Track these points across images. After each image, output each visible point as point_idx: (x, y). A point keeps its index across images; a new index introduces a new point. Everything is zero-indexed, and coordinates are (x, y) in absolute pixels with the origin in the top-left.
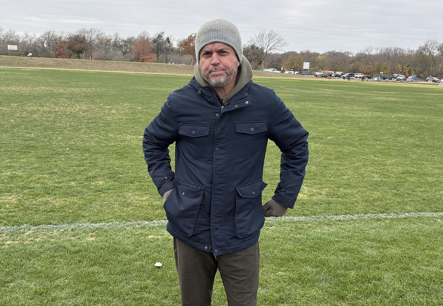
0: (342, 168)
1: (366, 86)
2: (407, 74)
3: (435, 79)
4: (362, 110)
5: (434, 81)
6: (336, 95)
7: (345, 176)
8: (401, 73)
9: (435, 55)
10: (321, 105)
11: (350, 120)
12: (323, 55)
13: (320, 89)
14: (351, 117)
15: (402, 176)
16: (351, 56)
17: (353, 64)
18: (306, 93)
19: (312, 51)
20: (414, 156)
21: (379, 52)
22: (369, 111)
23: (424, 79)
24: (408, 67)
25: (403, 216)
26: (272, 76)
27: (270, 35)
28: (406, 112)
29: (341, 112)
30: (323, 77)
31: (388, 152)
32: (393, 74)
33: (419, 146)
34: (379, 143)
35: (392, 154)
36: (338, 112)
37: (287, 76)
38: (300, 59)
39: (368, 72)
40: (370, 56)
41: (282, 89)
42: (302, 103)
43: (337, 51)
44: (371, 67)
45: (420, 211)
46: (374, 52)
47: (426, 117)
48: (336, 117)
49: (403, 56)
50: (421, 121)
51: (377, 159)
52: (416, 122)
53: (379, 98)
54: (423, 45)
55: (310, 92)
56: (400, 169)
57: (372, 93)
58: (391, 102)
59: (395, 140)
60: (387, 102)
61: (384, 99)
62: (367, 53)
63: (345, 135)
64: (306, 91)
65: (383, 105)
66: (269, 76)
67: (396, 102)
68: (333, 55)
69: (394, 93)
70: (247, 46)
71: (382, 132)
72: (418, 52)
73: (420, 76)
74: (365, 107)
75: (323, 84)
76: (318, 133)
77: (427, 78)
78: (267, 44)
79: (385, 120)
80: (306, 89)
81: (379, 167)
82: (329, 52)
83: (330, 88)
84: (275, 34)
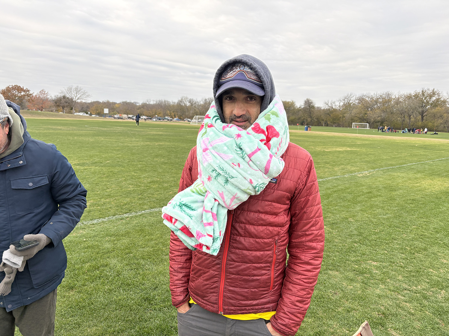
0: (108, 183)
1: (146, 124)
2: (173, 117)
3: (189, 120)
4: (137, 141)
5: (188, 121)
6: (124, 131)
7: (109, 189)
8: (170, 116)
9: (187, 105)
10: (110, 139)
11: (127, 148)
12: (119, 104)
13: (114, 127)
14: (128, 146)
15: (148, 185)
16: (138, 105)
17: (139, 110)
18: (102, 130)
19: (111, 101)
20: (160, 170)
21: (155, 103)
22: (142, 141)
23: (183, 120)
24: (173, 112)
25: (140, 214)
26: (81, 118)
27: (76, 89)
28: (165, 141)
29: (122, 143)
30: (119, 118)
31: (145, 169)
32: (165, 116)
33: (166, 163)
34: (141, 163)
35: (147, 170)
36: (120, 143)
37: (93, 118)
38: (102, 106)
39: (149, 115)
40: (149, 105)
41: (86, 127)
42: (97, 138)
43: (128, 101)
44: (151, 112)
45: (152, 208)
46: (152, 103)
47: (176, 144)
48: (118, 147)
49: (170, 106)
50: (173, 147)
51: (135, 174)
52: (169, 148)
53: (152, 133)
54: (180, 99)
55: (106, 129)
56: (149, 180)
57: (148, 129)
58: (158, 135)
59: (152, 160)
60: (156, 135)
61: (155, 133)
62: (148, 103)
63: (119, 159)
64: (103, 129)
65: (152, 137)
66: (79, 118)
67: (162, 135)
68: (125, 104)
69: (162, 129)
70: (59, 96)
71: (146, 155)
72: (178, 103)
73: (181, 118)
74: (140, 138)
75: (118, 123)
76: (101, 159)
77: (185, 120)
78: (75, 95)
79: (151, 147)
80: (103, 127)
81: (135, 180)
82: (122, 102)
83: (121, 126)
84: (80, 88)
